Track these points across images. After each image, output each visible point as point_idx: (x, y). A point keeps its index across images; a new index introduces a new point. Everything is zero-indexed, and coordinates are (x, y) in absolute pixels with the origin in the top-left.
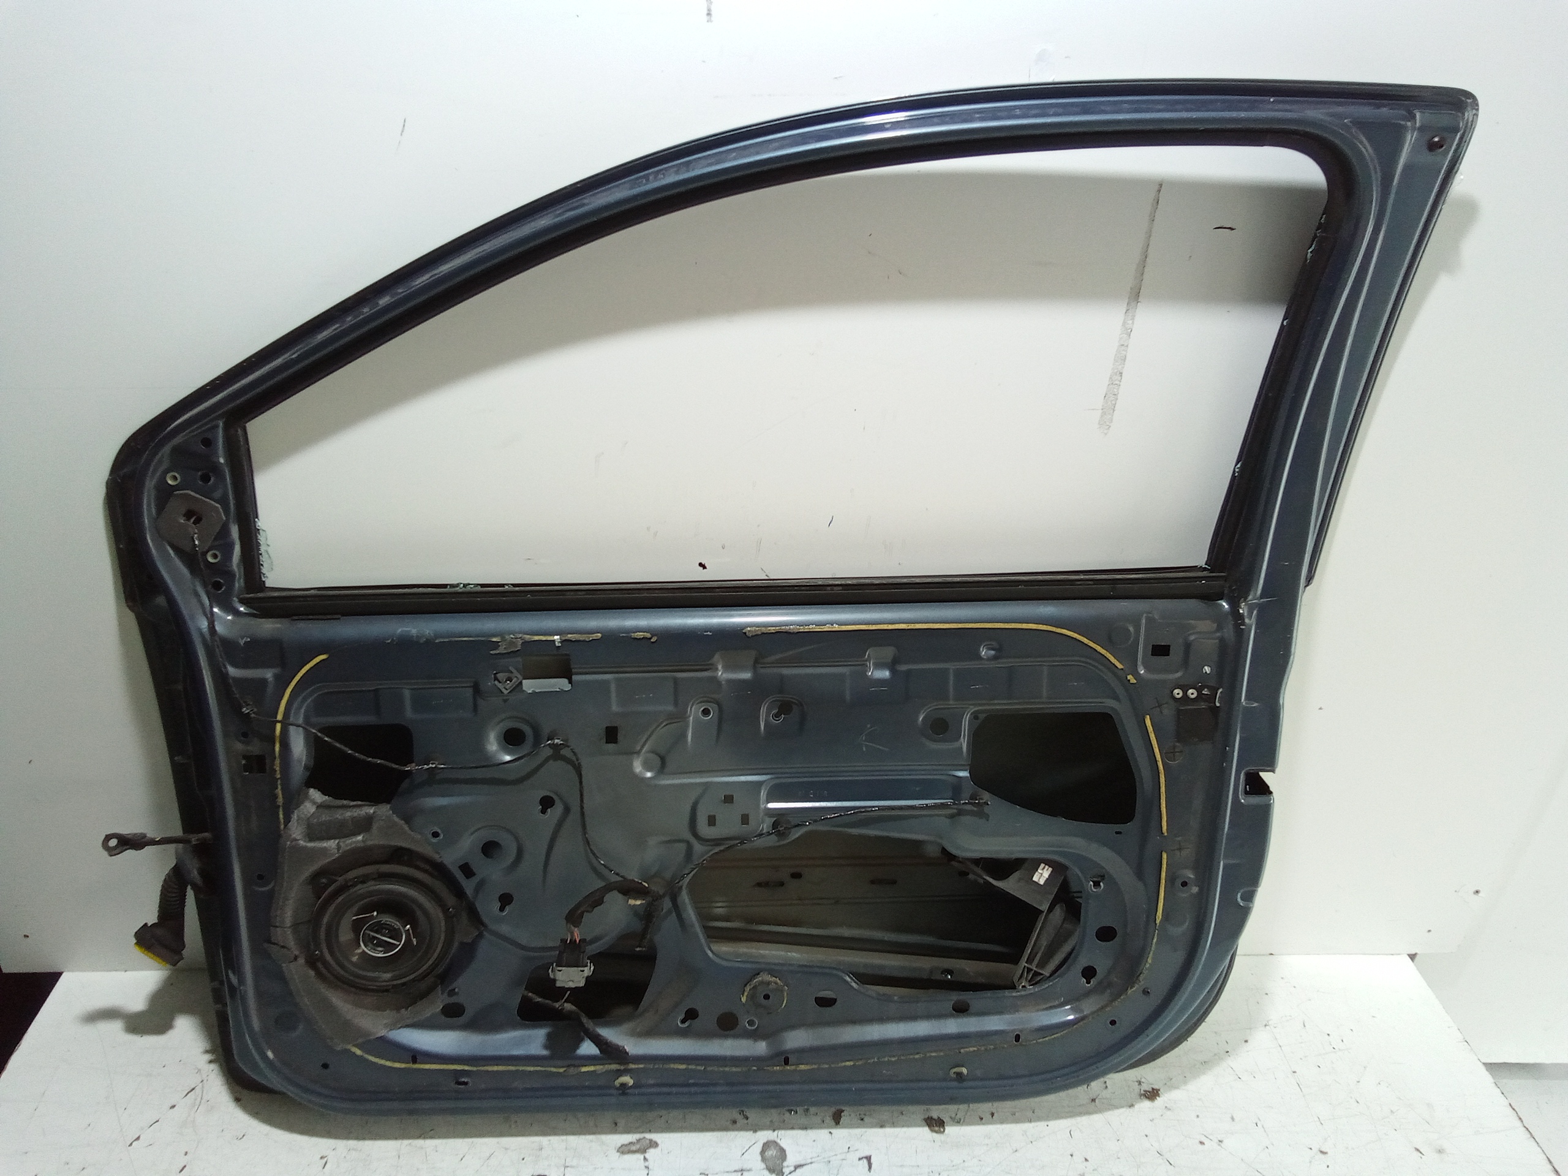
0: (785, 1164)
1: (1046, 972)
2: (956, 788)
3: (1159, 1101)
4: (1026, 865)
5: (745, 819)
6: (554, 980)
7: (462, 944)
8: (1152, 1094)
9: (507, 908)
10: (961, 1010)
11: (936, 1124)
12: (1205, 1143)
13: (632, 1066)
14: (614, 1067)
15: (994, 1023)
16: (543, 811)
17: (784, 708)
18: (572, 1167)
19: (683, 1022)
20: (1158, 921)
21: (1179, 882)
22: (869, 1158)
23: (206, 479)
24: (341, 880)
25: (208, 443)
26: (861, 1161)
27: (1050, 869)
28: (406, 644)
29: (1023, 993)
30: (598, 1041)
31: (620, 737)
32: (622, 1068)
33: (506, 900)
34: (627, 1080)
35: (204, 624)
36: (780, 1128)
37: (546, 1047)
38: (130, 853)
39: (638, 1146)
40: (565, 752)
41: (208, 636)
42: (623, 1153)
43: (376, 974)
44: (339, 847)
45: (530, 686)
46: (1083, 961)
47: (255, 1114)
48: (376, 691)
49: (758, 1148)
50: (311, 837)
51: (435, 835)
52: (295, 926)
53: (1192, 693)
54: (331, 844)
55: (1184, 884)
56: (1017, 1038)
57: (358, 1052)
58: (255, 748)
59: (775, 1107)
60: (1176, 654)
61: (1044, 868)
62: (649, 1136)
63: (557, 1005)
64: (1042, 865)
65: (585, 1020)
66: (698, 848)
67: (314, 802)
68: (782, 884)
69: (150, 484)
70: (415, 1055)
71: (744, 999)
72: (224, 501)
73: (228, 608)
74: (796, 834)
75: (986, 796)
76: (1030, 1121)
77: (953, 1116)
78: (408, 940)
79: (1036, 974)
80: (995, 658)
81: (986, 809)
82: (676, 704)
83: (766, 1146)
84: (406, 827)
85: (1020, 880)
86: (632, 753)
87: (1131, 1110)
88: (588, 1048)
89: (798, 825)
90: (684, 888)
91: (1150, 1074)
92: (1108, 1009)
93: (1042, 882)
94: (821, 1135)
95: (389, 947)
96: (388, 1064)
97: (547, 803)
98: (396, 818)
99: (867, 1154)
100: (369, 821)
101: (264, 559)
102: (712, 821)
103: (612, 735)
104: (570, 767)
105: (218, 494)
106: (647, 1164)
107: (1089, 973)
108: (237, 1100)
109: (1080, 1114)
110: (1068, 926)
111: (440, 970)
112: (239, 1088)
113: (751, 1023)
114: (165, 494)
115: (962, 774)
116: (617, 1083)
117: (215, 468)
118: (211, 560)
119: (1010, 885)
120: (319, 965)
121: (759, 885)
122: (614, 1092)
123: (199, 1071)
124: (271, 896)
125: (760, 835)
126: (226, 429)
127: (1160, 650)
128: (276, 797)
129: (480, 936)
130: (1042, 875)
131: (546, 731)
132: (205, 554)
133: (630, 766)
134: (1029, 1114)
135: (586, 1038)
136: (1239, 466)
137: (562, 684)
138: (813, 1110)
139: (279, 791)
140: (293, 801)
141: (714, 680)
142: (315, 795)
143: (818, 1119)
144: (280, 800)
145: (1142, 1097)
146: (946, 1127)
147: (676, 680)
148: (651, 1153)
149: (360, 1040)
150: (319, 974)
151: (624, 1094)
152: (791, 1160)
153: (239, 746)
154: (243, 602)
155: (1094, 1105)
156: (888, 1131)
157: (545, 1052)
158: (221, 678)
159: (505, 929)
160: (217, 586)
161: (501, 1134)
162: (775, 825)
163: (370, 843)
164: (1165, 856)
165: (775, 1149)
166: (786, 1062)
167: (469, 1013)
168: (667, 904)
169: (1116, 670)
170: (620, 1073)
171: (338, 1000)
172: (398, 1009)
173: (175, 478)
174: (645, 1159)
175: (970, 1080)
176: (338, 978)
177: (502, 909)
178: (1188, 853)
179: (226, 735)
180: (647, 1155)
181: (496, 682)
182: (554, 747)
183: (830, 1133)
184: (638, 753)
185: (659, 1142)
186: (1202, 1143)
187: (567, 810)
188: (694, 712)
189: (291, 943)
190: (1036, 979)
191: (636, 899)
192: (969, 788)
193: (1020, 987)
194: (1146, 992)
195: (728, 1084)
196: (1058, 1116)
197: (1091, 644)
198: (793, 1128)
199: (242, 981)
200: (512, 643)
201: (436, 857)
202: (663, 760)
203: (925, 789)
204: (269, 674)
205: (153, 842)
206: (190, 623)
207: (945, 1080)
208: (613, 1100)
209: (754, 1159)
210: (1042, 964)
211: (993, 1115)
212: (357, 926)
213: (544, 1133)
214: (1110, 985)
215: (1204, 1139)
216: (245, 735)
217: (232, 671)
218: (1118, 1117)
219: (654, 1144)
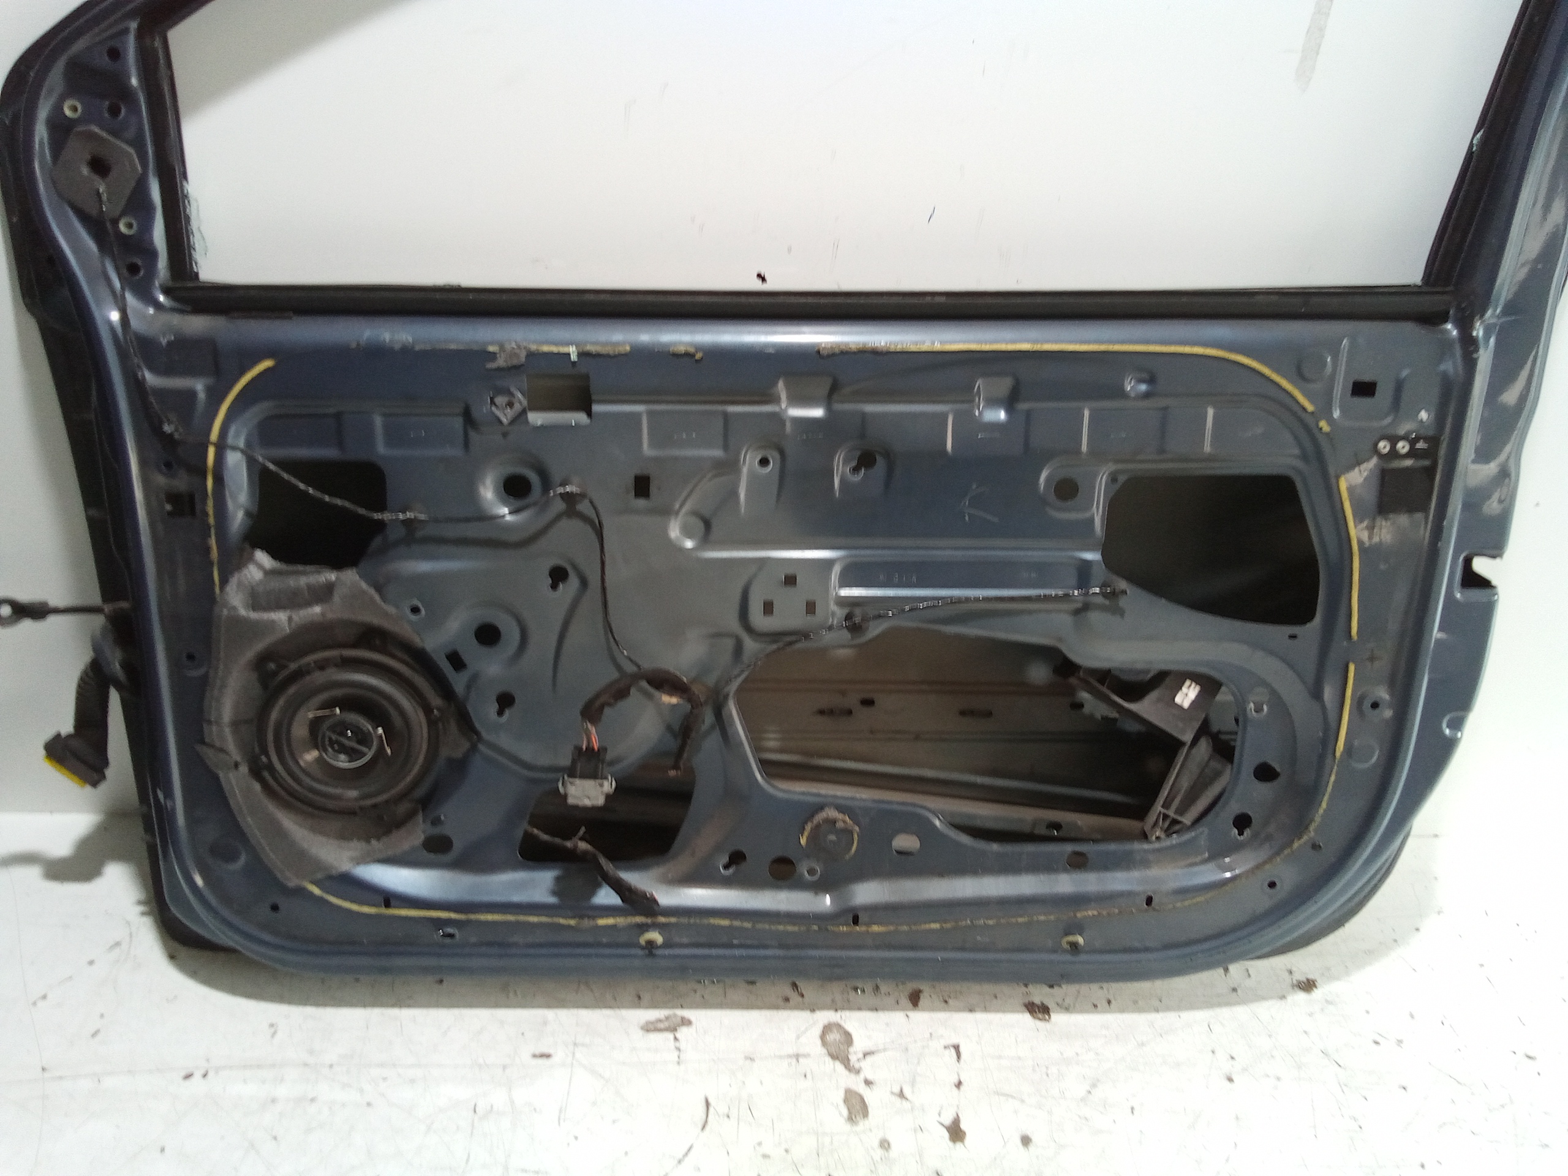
0: (851, 1050)
1: (1187, 819)
2: (1084, 572)
3: (1317, 993)
4: (1168, 681)
5: (811, 607)
6: (565, 796)
7: (450, 761)
8: (1308, 986)
9: (507, 712)
10: (1078, 863)
11: (1039, 1010)
12: (1381, 1043)
13: (662, 919)
14: (639, 919)
15: (1119, 881)
16: (554, 587)
17: (865, 460)
18: (583, 1045)
19: (726, 867)
20: (1338, 754)
21: (1367, 704)
22: (957, 1048)
23: (114, 111)
24: (293, 666)
25: (115, 54)
26: (947, 1052)
27: (1198, 688)
28: (376, 352)
29: (1157, 845)
30: (620, 888)
31: (653, 489)
32: (649, 921)
33: (505, 701)
34: (656, 936)
35: (115, 316)
36: (843, 1009)
37: (554, 893)
38: (27, 625)
39: (666, 1024)
40: (584, 507)
41: (119, 330)
42: (648, 1031)
43: (338, 791)
44: (290, 619)
45: (536, 418)
46: (1234, 807)
47: (193, 974)
48: (338, 416)
49: (817, 1031)
50: (255, 606)
51: (415, 610)
52: (235, 724)
53: (1403, 447)
54: (280, 617)
55: (1375, 705)
56: (1149, 901)
57: (316, 891)
58: (181, 483)
59: (839, 978)
60: (1384, 393)
61: (1190, 686)
62: (681, 1013)
63: (569, 844)
64: (1188, 682)
65: (603, 861)
66: (750, 645)
67: (260, 567)
68: (850, 712)
69: (43, 114)
70: (389, 898)
71: (803, 841)
72: (138, 144)
73: (146, 296)
74: (875, 630)
75: (1122, 584)
76: (1157, 1010)
77: (1060, 1002)
78: (381, 749)
79: (1175, 822)
80: (1147, 395)
81: (1123, 602)
82: (726, 447)
83: (827, 1029)
84: (377, 597)
85: (1159, 700)
86: (666, 512)
87: (1283, 1002)
88: (606, 896)
89: (880, 616)
90: (731, 695)
91: (1302, 962)
92: (1267, 867)
93: (1186, 704)
94: (897, 1018)
95: (353, 754)
96: (354, 907)
97: (558, 576)
98: (364, 585)
99: (955, 1041)
100: (329, 588)
101: (197, 241)
102: (768, 608)
103: (642, 486)
104: (588, 529)
105: (131, 133)
106: (677, 1044)
107: (1242, 822)
108: (172, 957)
109: (1220, 1005)
110: (1215, 765)
111: (421, 792)
112: (176, 945)
113: (811, 872)
114: (60, 129)
115: (1089, 556)
116: (642, 940)
117: (125, 94)
118: (122, 228)
119: (1147, 708)
120: (266, 774)
121: (822, 712)
122: (640, 952)
123: (128, 923)
124: (204, 683)
125: (830, 628)
126: (140, 35)
127: (1363, 389)
128: (207, 550)
129: (474, 748)
130: (1187, 696)
131: (557, 478)
132: (115, 222)
133: (665, 532)
134: (1156, 1003)
135: (604, 885)
136: (1479, 135)
137: (581, 417)
138: (884, 988)
139: (213, 542)
140: (233, 561)
141: (778, 419)
142: (262, 557)
143: (890, 1000)
144: (214, 554)
145: (1295, 988)
146: (1052, 1014)
147: (726, 416)
148: (683, 1033)
149: (319, 876)
150: (266, 787)
151: (651, 954)
152: (860, 1044)
153: (161, 480)
154: (167, 291)
155: (1235, 995)
156: (979, 1016)
157: (552, 900)
158: (136, 386)
159: (505, 741)
160: (133, 269)
161: (497, 1005)
162: (848, 617)
163: (330, 616)
164: (1352, 668)
165: (838, 1031)
166: (856, 921)
167: (458, 845)
168: (709, 718)
169: (1303, 415)
170: (643, 928)
171: (290, 823)
172: (368, 841)
173: (75, 109)
174: (676, 1039)
175: (1087, 952)
176: (292, 793)
177: (500, 713)
178: (1383, 665)
179: (143, 463)
180: (678, 1035)
181: (493, 408)
182: (568, 498)
183: (907, 1016)
184: (677, 513)
185: (693, 1019)
186: (1377, 1043)
187: (584, 583)
188: (749, 461)
189: (231, 745)
190: (1173, 827)
191: (671, 695)
192: (1100, 573)
193: (1154, 838)
194: (1315, 847)
195: (781, 946)
196: (1192, 1006)
197: (1275, 377)
198: (860, 1009)
199: (169, 794)
200: (513, 354)
201: (417, 641)
202: (707, 524)
203: (1043, 573)
204: (199, 386)
205: (57, 611)
206: (97, 314)
207: (1054, 951)
208: (637, 963)
209: (812, 1043)
210: (1181, 811)
211: (1109, 1002)
212: (315, 725)
213: (549, 1006)
214: (1269, 838)
215: (1379, 1039)
216: (168, 465)
217: (150, 378)
218: (1267, 1010)
219: (686, 1022)
